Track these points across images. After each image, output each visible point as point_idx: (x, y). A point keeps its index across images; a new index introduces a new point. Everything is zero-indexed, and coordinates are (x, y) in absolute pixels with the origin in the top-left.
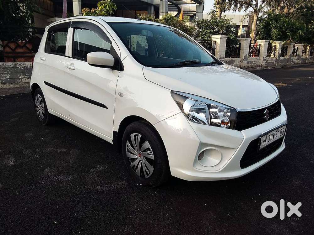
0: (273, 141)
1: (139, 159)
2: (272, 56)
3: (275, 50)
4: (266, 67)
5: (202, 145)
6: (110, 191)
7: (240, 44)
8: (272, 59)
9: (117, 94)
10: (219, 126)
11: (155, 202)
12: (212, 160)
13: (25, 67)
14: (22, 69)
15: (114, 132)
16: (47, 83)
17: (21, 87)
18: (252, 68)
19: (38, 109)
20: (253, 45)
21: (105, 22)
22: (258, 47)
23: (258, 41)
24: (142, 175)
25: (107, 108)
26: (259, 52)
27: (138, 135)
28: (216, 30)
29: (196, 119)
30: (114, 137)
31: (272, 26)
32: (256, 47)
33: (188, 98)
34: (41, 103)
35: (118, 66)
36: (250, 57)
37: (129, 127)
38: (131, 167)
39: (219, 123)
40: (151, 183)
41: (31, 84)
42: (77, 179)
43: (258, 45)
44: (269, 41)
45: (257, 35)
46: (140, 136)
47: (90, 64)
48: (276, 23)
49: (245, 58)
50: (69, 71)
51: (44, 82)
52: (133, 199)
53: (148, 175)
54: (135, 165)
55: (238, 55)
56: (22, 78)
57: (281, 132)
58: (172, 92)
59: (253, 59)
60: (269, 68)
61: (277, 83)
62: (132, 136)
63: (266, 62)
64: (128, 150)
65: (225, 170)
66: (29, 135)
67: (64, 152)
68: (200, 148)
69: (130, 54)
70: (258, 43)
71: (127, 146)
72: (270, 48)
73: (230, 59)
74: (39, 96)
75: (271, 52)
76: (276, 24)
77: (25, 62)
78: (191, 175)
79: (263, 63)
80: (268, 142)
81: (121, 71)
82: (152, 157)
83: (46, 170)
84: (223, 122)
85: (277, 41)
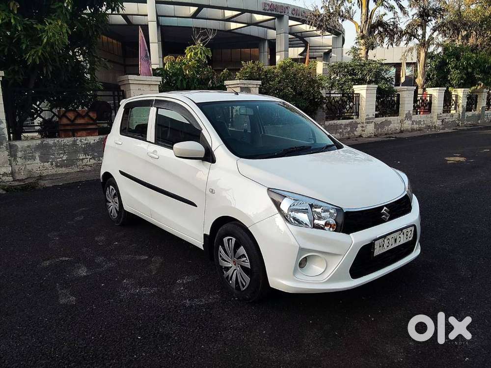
0: (394, 246)
1: (234, 267)
2: (453, 112)
3: (456, 102)
4: (443, 129)
5: (302, 250)
6: (199, 305)
7: (399, 95)
8: (452, 116)
9: (208, 190)
10: (323, 229)
11: (251, 319)
12: (316, 268)
13: (87, 143)
14: (83, 146)
15: (205, 235)
16: (122, 173)
17: (81, 171)
18: (419, 132)
19: (110, 204)
20: (421, 95)
21: (194, 102)
22: (428, 98)
23: (427, 89)
24: (238, 288)
25: (197, 206)
26: (430, 107)
27: (232, 239)
28: (360, 76)
29: (297, 220)
30: (204, 242)
31: (450, 65)
32: (425, 98)
33: (286, 197)
34: (114, 198)
35: (209, 157)
36: (417, 114)
37: (221, 230)
38: (225, 277)
39: (323, 225)
40: (247, 297)
41: (102, 173)
42: (161, 291)
43: (429, 96)
44: (445, 89)
45: (427, 80)
46: (234, 239)
47: (177, 156)
48: (457, 60)
49: (408, 117)
50: (152, 160)
51: (119, 171)
52: (226, 314)
53: (244, 286)
54: (228, 275)
55: (396, 113)
56: (83, 159)
57: (407, 235)
58: (269, 189)
59: (421, 117)
60: (447, 130)
61: (452, 157)
62: (225, 239)
63: (442, 121)
64: (221, 256)
65: (331, 280)
66: (100, 239)
67: (145, 260)
68: (300, 254)
69: (223, 143)
70: (428, 93)
71: (220, 252)
72: (448, 99)
73: (383, 119)
74: (112, 189)
75: (450, 105)
76: (457, 63)
77: (86, 136)
78: (291, 285)
79: (438, 123)
80: (388, 246)
81: (212, 163)
82: (248, 265)
83: (125, 281)
84: (327, 224)
85: (459, 88)
